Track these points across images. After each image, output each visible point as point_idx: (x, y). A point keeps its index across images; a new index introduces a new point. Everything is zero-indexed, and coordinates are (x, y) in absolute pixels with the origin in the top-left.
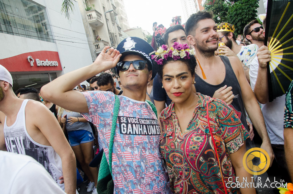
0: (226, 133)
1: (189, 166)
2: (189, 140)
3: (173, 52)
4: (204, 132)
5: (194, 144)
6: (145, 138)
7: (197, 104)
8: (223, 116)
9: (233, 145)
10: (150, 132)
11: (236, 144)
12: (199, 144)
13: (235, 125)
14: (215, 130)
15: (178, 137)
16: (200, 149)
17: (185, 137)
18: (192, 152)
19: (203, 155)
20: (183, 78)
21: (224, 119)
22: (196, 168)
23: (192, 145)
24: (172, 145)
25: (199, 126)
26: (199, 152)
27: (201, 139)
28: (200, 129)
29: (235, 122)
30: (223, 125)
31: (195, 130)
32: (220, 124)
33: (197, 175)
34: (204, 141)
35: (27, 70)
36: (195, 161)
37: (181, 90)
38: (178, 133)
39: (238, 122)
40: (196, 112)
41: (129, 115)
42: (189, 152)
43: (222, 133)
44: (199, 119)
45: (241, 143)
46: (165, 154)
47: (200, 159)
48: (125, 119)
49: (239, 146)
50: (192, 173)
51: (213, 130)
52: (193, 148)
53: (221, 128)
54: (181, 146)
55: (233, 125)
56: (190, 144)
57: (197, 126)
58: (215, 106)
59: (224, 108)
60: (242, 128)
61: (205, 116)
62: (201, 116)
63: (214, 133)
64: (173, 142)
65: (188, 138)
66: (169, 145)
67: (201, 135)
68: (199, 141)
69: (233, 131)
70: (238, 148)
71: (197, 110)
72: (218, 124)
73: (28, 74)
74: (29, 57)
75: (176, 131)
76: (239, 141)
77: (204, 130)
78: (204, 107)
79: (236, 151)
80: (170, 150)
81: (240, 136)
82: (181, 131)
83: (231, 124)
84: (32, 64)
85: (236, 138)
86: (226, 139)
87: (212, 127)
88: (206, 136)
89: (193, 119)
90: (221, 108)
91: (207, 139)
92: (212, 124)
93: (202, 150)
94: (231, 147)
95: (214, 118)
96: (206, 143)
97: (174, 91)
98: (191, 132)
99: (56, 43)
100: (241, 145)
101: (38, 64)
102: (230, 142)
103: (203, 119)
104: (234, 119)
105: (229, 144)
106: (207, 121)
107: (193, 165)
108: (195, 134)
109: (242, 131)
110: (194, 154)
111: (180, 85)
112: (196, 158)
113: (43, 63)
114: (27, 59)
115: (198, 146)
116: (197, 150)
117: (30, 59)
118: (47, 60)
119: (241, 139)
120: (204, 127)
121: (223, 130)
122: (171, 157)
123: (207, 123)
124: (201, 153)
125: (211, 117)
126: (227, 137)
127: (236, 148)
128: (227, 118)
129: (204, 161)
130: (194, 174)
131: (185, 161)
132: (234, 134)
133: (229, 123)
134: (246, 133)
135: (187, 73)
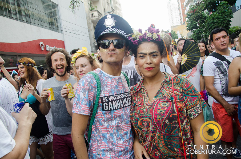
0: (188, 101)
1: (155, 128)
2: (157, 105)
3: (147, 34)
4: (170, 99)
5: (162, 109)
6: (122, 111)
7: (164, 79)
8: (186, 88)
9: (193, 112)
10: (125, 105)
11: (195, 111)
12: (166, 109)
13: (195, 96)
14: (179, 98)
15: (147, 105)
16: (167, 113)
17: (153, 103)
18: (159, 115)
19: (168, 118)
20: (154, 56)
21: (186, 90)
22: (161, 130)
23: (159, 109)
24: (141, 112)
25: (165, 95)
26: (165, 115)
27: (167, 105)
28: (166, 97)
29: (196, 94)
30: (186, 95)
31: (162, 98)
32: (183, 93)
33: (161, 136)
34: (170, 107)
35: (39, 53)
36: (161, 123)
37: (152, 66)
38: (146, 101)
39: (197, 94)
40: (163, 85)
41: (109, 94)
42: (156, 115)
43: (185, 101)
44: (165, 90)
45: (199, 111)
46: (135, 120)
47: (166, 122)
48: (107, 98)
49: (198, 113)
50: (158, 134)
51: (177, 98)
52: (160, 112)
53: (184, 97)
54: (150, 111)
55: (193, 96)
56: (157, 109)
57: (164, 95)
58: (179, 79)
59: (187, 81)
60: (201, 99)
61: (171, 87)
62: (167, 87)
63: (178, 101)
64: (142, 109)
65: (156, 104)
66: (138, 112)
67: (167, 102)
68: (165, 106)
69: (194, 100)
70: (197, 114)
71: (164, 83)
72: (182, 93)
73: (39, 57)
74: (41, 43)
75: (145, 101)
76: (198, 109)
77: (169, 98)
78: (170, 81)
79: (195, 117)
80: (139, 116)
81: (199, 105)
82: (149, 100)
83: (192, 94)
84: (43, 48)
85: (196, 106)
86: (188, 106)
87: (177, 96)
88: (171, 103)
89: (160, 90)
90: (184, 81)
91: (172, 105)
92: (176, 93)
93: (168, 114)
94: (192, 114)
95: (179, 89)
96: (172, 108)
97: (146, 66)
98: (159, 100)
99: (63, 34)
100: (200, 113)
101: (47, 49)
102: (191, 110)
103: (168, 90)
104: (194, 90)
105: (190, 111)
106: (172, 92)
107: (159, 127)
108: (162, 101)
109: (201, 101)
110: (161, 117)
111: (152, 61)
112: (163, 120)
113: (52, 49)
114: (40, 44)
115: (164, 110)
116: (164, 113)
117: (42, 44)
118: (55, 46)
119: (199, 107)
120: (169, 95)
121: (186, 99)
122: (140, 122)
123: (172, 93)
124: (167, 116)
125: (176, 88)
126: (189, 105)
127: (196, 115)
128: (189, 90)
129: (169, 123)
130: (159, 135)
131: (153, 124)
132: (194, 103)
133: (191, 94)
134: (204, 103)
135: (158, 52)
